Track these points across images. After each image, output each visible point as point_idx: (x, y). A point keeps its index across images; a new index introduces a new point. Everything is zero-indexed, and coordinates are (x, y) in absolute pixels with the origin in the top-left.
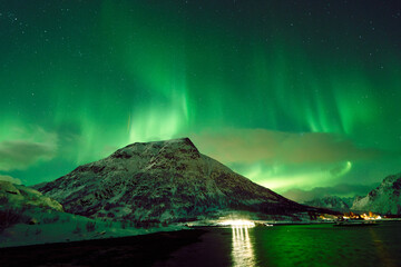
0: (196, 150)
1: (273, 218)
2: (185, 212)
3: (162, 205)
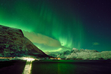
0: (23, 35)
1: (40, 58)
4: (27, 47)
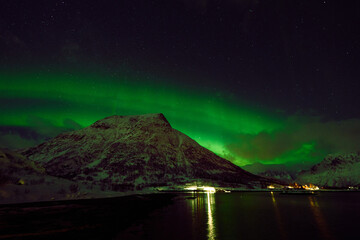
0: (169, 125)
1: (231, 186)
2: (156, 178)
4: (186, 155)
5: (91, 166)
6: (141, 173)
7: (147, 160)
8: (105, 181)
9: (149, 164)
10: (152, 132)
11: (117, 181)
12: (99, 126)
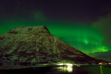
0: (49, 32)
1: (81, 63)
2: (42, 59)
3: (32, 56)
4: (58, 48)
5: (8, 53)
6: (35, 57)
7: (38, 50)
8: (16, 60)
9: (39, 52)
10: (40, 36)
11: (22, 61)
12: (11, 33)
